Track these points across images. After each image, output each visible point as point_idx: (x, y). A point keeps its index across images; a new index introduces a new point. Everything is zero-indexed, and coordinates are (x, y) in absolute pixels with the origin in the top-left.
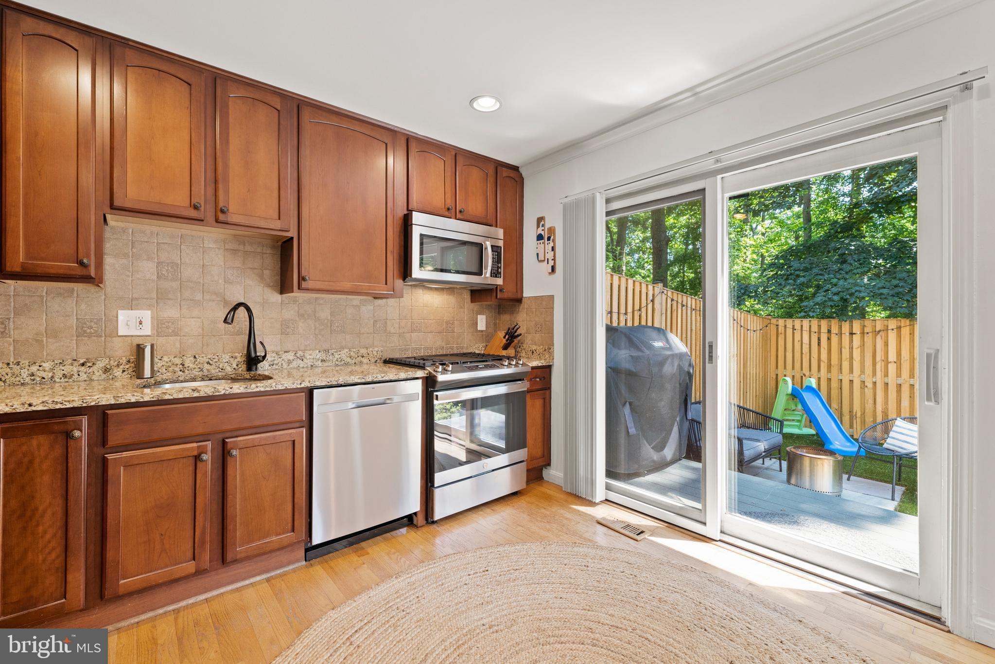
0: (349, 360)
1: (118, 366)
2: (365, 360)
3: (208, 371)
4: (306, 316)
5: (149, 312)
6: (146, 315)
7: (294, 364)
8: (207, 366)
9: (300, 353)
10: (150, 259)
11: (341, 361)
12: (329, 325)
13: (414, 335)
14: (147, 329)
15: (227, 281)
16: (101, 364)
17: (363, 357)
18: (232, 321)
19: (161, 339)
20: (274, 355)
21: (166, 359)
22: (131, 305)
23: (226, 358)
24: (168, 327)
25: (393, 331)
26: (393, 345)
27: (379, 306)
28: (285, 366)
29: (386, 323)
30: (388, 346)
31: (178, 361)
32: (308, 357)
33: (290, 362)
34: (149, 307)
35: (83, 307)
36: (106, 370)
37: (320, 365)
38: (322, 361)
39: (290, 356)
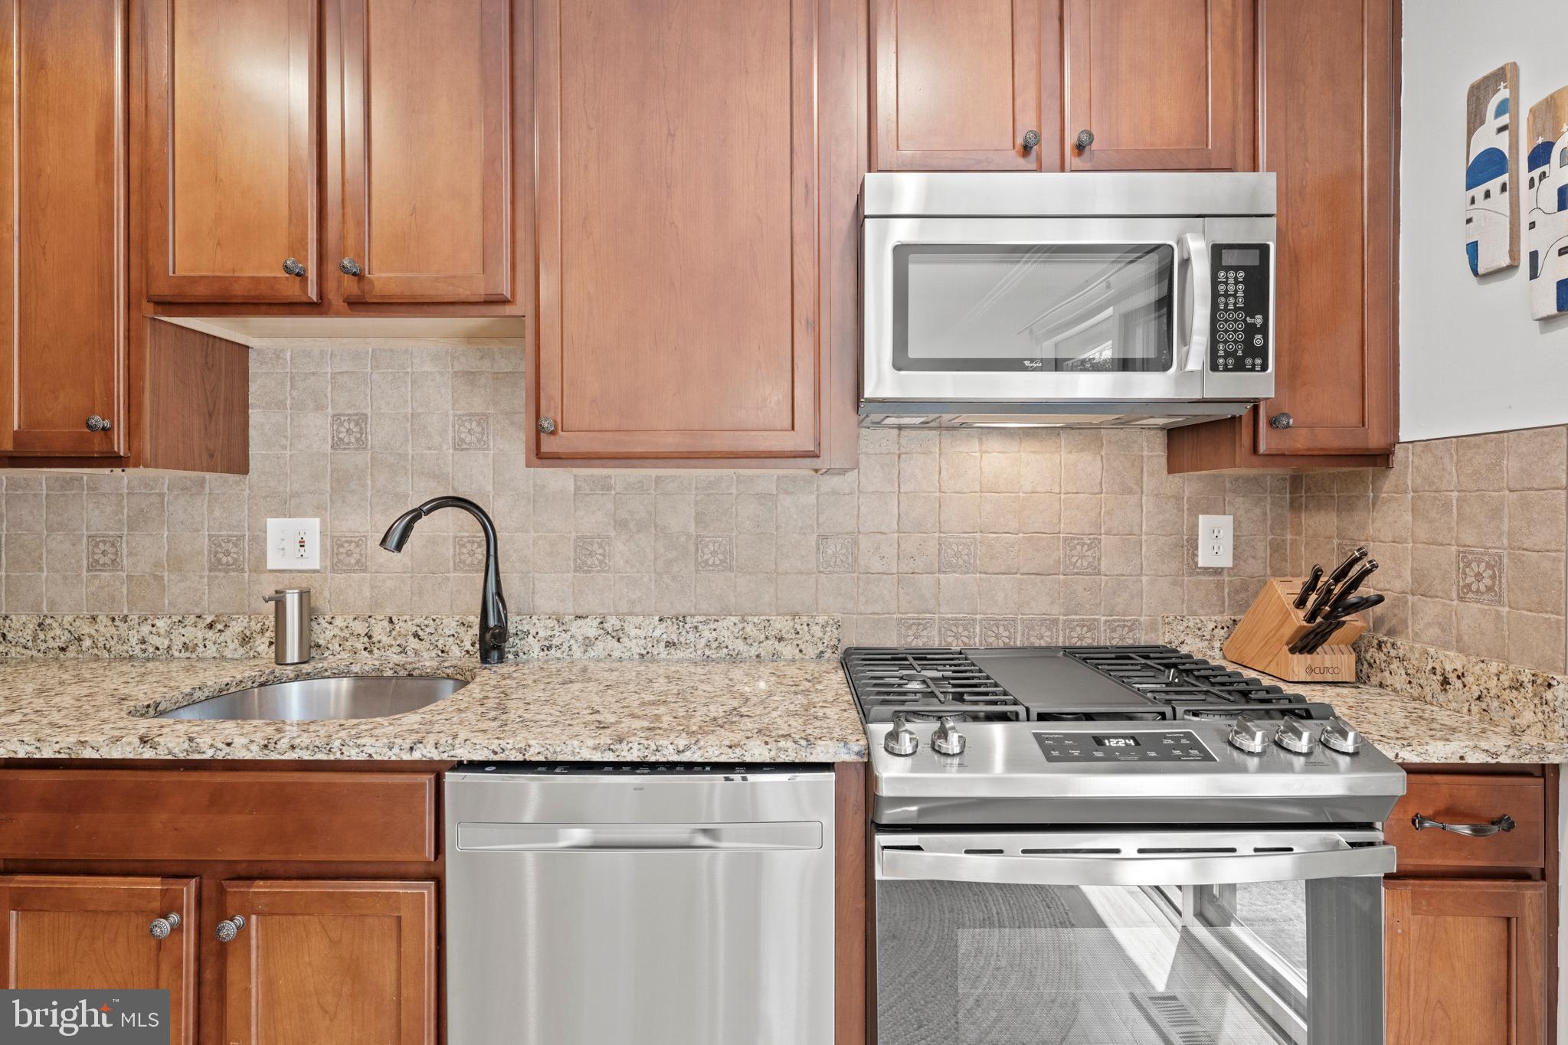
0: (740, 646)
1: (262, 632)
2: (788, 651)
3: (416, 653)
4: (632, 525)
5: (317, 520)
6: (312, 526)
7: (599, 649)
8: (413, 643)
9: (612, 622)
10: (320, 408)
11: (719, 647)
12: (692, 548)
13: (947, 579)
14: (313, 559)
15: (459, 446)
16: (237, 627)
17: (780, 639)
19: (340, 578)
20: (552, 623)
21: (339, 622)
22: (286, 508)
23: (450, 625)
24: (349, 554)
25: (877, 566)
26: (878, 608)
27: (834, 492)
28: (577, 652)
29: (855, 543)
30: (862, 608)
31: (360, 628)
32: (633, 632)
33: (588, 643)
34: (318, 510)
35: (217, 513)
36: (245, 640)
37: (663, 655)
38: (668, 644)
39: (589, 628)
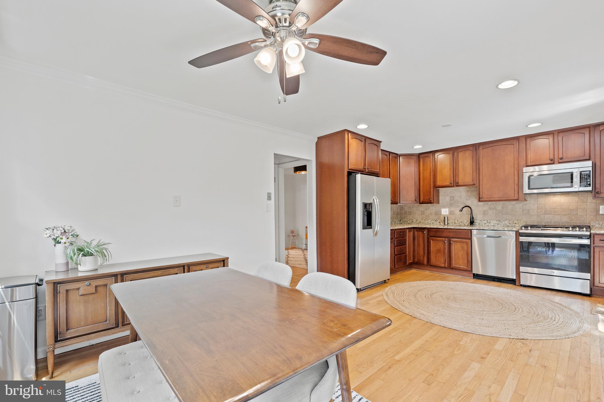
0: (509, 224)
1: (442, 221)
2: (517, 225)
3: (461, 224)
4: (492, 209)
5: (448, 209)
6: (447, 210)
7: (487, 224)
8: (461, 223)
9: (489, 221)
10: (448, 196)
11: (506, 224)
12: (501, 212)
13: (546, 216)
14: (447, 213)
15: (466, 200)
16: (438, 221)
17: (516, 224)
18: (461, 211)
19: (451, 215)
20: (480, 221)
21: (451, 221)
22: (444, 207)
23: (466, 221)
24: (452, 213)
25: (533, 214)
26: (533, 220)
27: (525, 204)
28: (484, 225)
29: (529, 211)
30: (530, 220)
31: (454, 221)
32: (492, 222)
33: (485, 224)
34: (448, 208)
35: (436, 208)
36: (439, 222)
37: (497, 225)
38: (497, 224)
39: (485, 222)
